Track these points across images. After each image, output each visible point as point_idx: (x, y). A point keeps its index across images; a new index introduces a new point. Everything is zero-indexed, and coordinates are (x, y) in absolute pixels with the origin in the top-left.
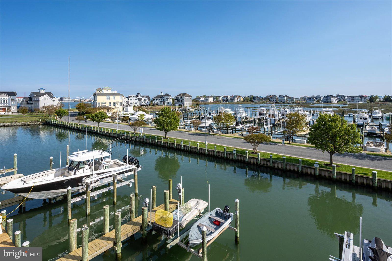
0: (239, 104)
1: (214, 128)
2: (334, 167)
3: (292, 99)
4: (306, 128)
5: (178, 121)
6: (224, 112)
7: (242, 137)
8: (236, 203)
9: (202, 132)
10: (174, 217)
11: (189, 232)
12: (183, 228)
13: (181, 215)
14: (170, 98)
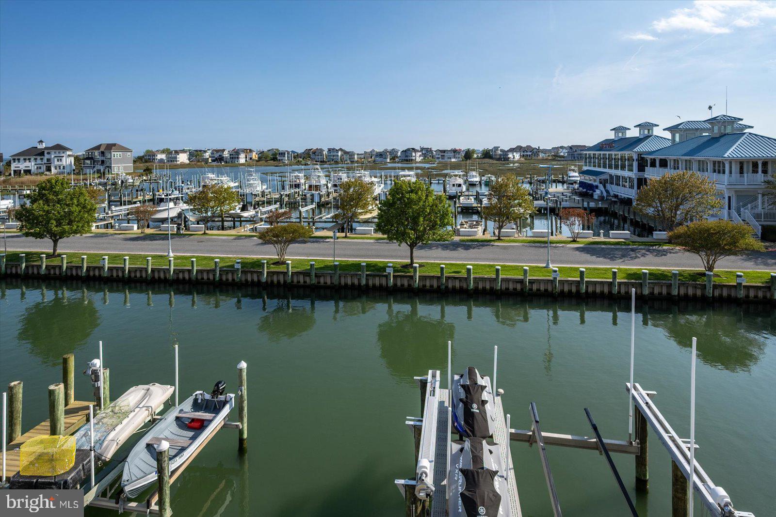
0: (250, 166)
1: (191, 219)
2: (416, 267)
3: (350, 154)
4: (374, 206)
5: (91, 209)
6: (214, 183)
7: (254, 234)
8: (241, 370)
9: (160, 230)
10: (80, 443)
11: (123, 467)
12: (105, 463)
13: (99, 435)
14: (69, 156)
